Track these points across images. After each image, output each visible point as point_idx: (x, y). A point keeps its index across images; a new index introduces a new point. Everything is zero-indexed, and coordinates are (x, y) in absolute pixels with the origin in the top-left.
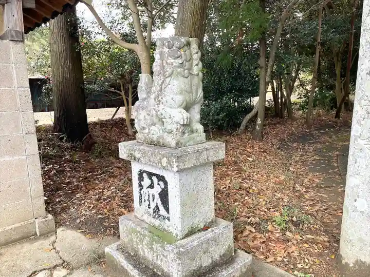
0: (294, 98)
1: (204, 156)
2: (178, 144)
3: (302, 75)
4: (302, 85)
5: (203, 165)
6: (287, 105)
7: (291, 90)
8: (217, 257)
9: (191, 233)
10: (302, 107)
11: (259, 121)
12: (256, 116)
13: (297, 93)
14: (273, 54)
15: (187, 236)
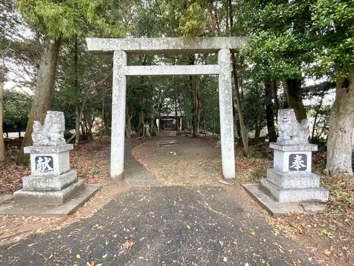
0: (93, 130)
1: (67, 148)
2: (57, 145)
3: (96, 119)
4: (97, 124)
5: (66, 151)
6: (89, 134)
7: (91, 126)
8: (72, 180)
9: (62, 174)
10: (98, 135)
11: (77, 141)
12: (75, 138)
13: (95, 128)
14: (82, 109)
15: (61, 174)
